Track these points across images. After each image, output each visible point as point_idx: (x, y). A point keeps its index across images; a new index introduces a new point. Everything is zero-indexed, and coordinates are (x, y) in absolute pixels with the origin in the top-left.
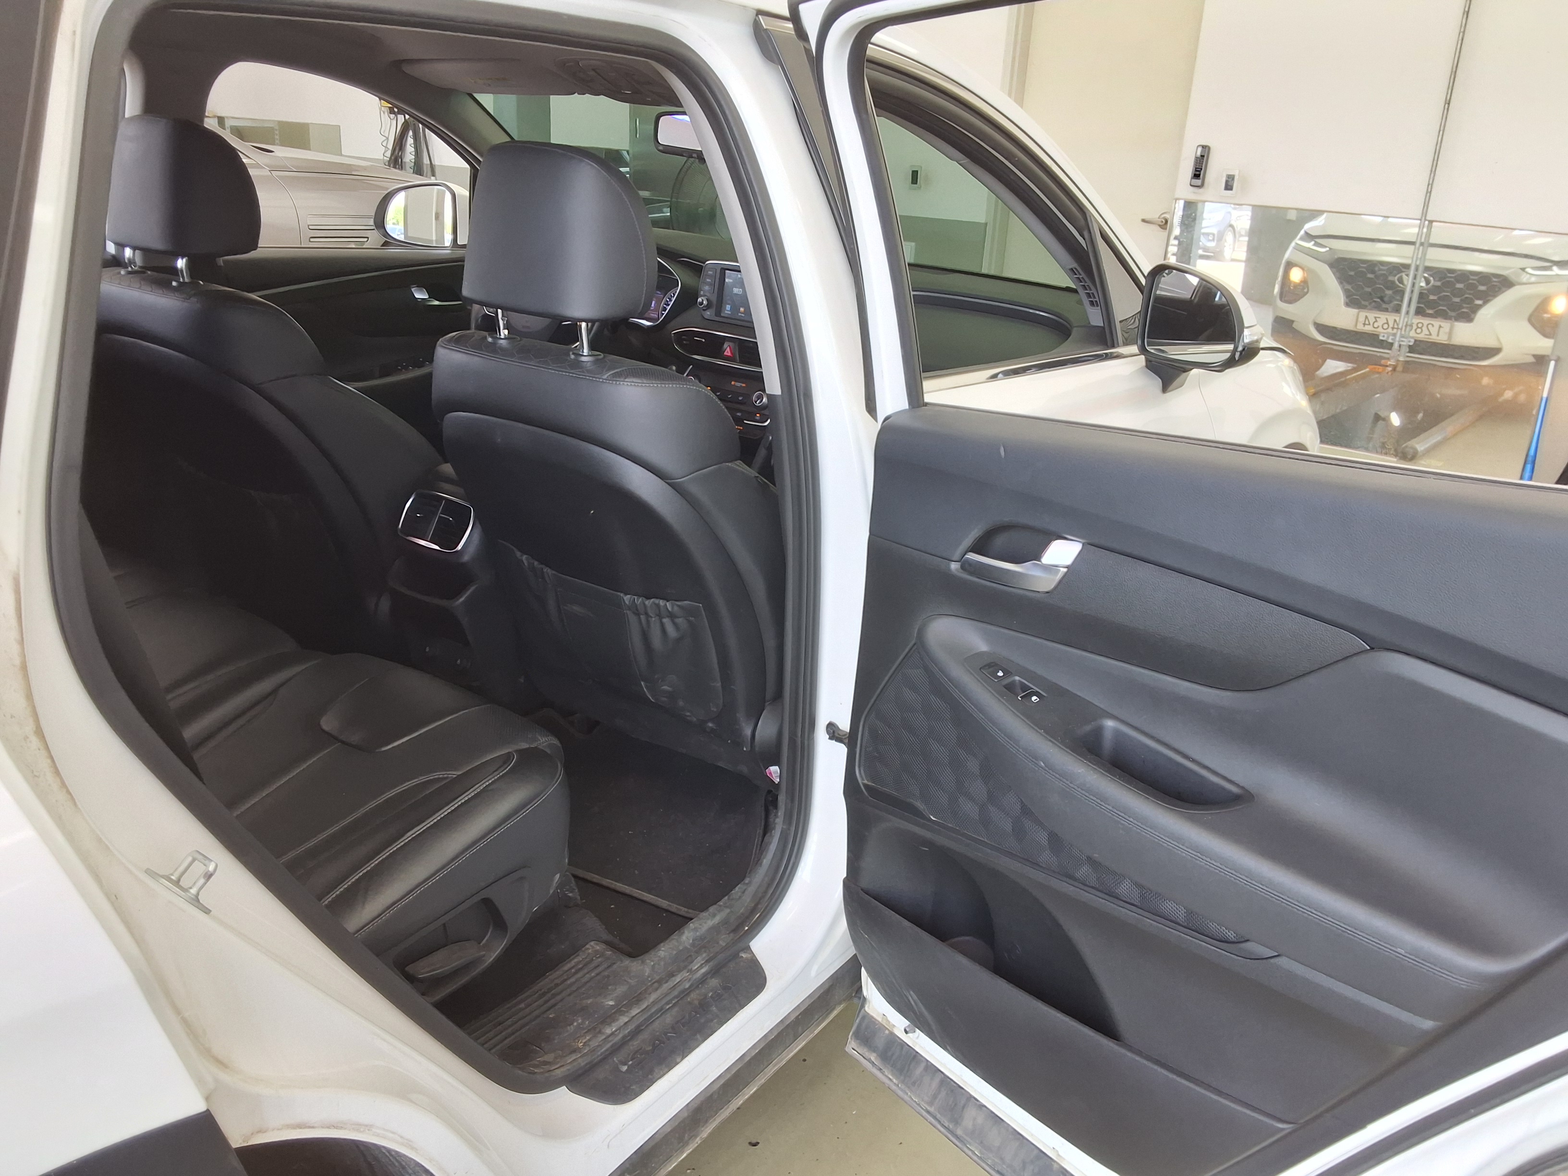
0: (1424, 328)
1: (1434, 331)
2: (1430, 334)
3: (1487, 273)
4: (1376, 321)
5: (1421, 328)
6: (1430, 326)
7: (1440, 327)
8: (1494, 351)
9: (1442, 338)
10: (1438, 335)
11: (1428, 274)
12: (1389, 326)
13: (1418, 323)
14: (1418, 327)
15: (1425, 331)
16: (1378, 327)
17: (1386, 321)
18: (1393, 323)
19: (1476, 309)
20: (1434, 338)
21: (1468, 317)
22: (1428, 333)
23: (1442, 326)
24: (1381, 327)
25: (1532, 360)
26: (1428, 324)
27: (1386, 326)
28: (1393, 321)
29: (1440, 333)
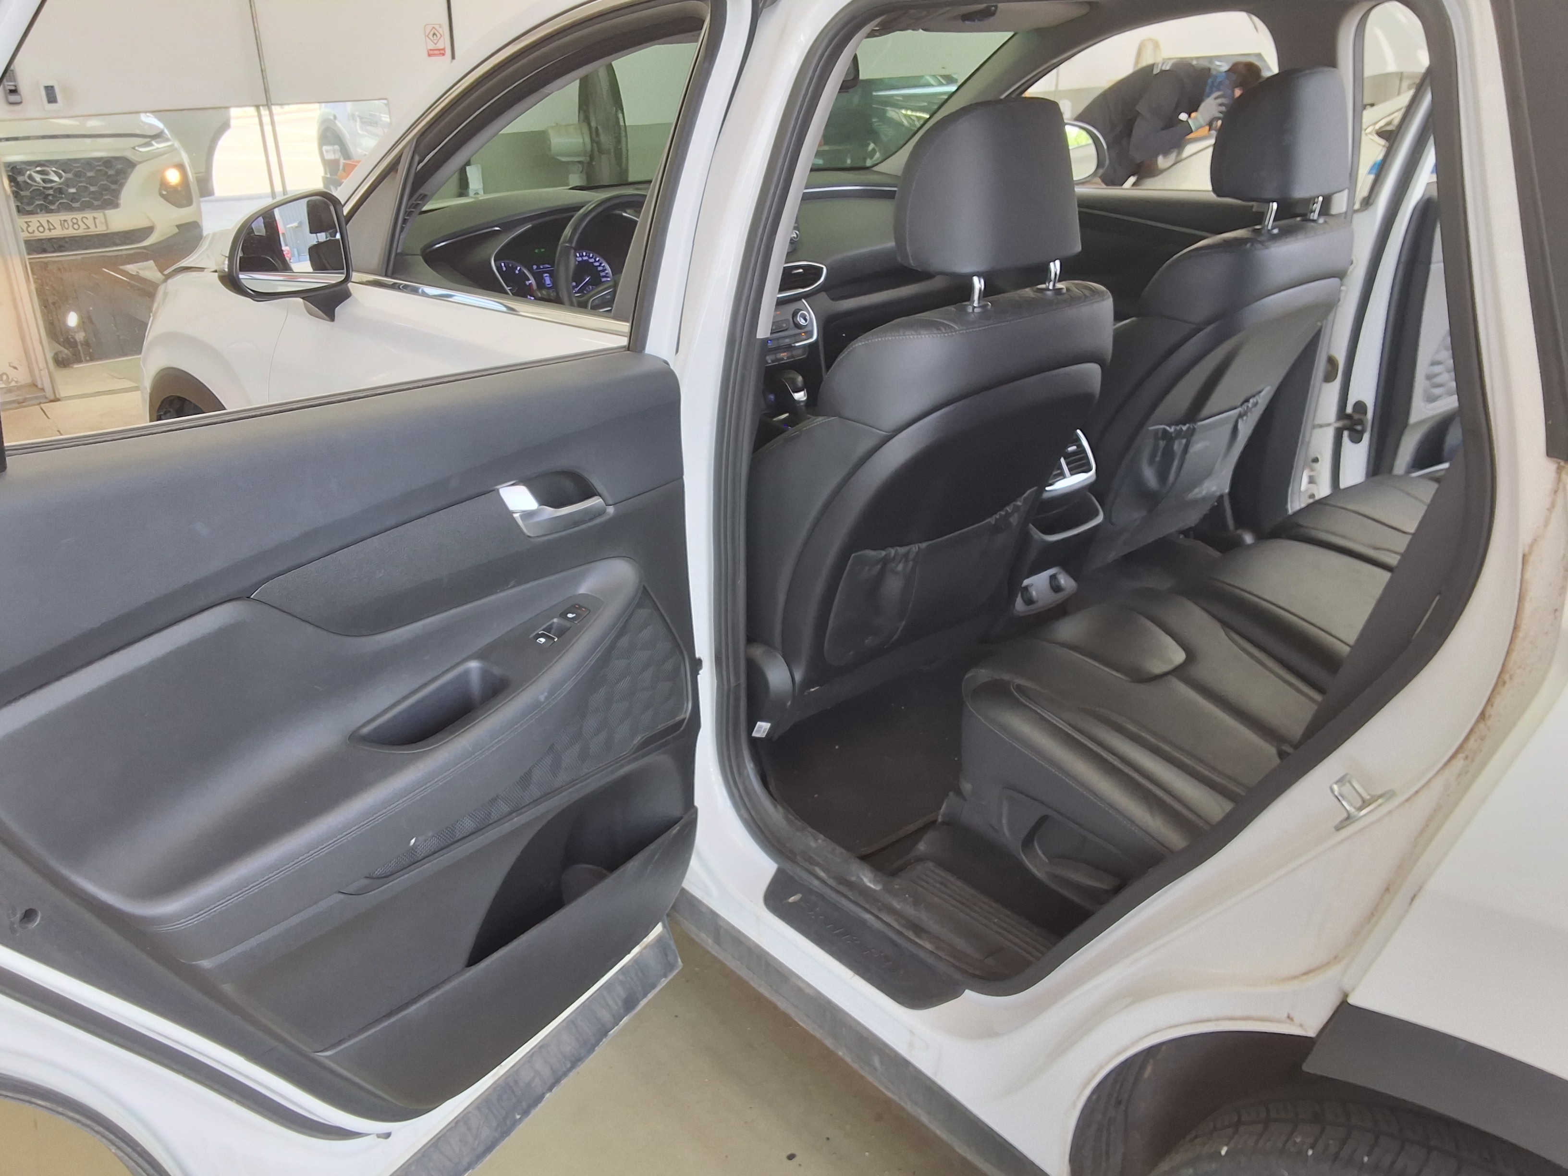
0: (80, 223)
1: (90, 223)
2: (89, 228)
3: (108, 157)
4: (29, 226)
5: (77, 223)
6: (85, 220)
7: (94, 218)
8: (147, 231)
9: (101, 229)
10: (96, 227)
11: (55, 168)
12: (44, 227)
13: (72, 219)
14: (74, 224)
15: (83, 226)
16: (34, 231)
17: (39, 224)
18: (47, 224)
19: (116, 194)
20: (93, 230)
21: (113, 203)
22: (85, 227)
23: (96, 216)
24: (36, 231)
25: (176, 230)
26: (82, 218)
27: (41, 229)
28: (46, 222)
29: (97, 225)
